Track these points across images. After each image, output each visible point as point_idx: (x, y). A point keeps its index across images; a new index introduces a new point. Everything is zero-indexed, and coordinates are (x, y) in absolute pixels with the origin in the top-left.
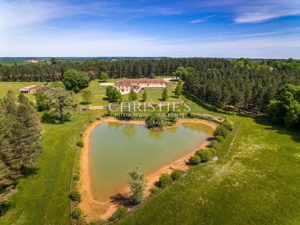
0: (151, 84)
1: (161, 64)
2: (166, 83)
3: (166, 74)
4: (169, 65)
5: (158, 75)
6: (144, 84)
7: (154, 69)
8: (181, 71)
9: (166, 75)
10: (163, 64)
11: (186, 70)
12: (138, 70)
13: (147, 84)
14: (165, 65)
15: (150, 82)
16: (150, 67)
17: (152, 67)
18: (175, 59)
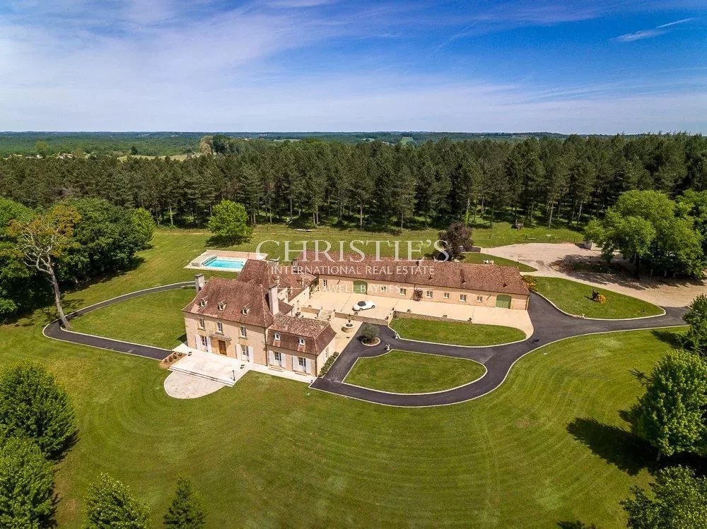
0: (438, 293)
1: (520, 165)
2: (533, 292)
3: (544, 211)
4: (566, 172)
5: (500, 217)
6: (394, 288)
7: (477, 191)
8: (647, 217)
9: (542, 221)
10: (531, 164)
11: (678, 214)
12: (394, 194)
13: (410, 290)
14: (541, 171)
15: (429, 282)
16: (460, 178)
17: (467, 180)
18: (594, 142)
